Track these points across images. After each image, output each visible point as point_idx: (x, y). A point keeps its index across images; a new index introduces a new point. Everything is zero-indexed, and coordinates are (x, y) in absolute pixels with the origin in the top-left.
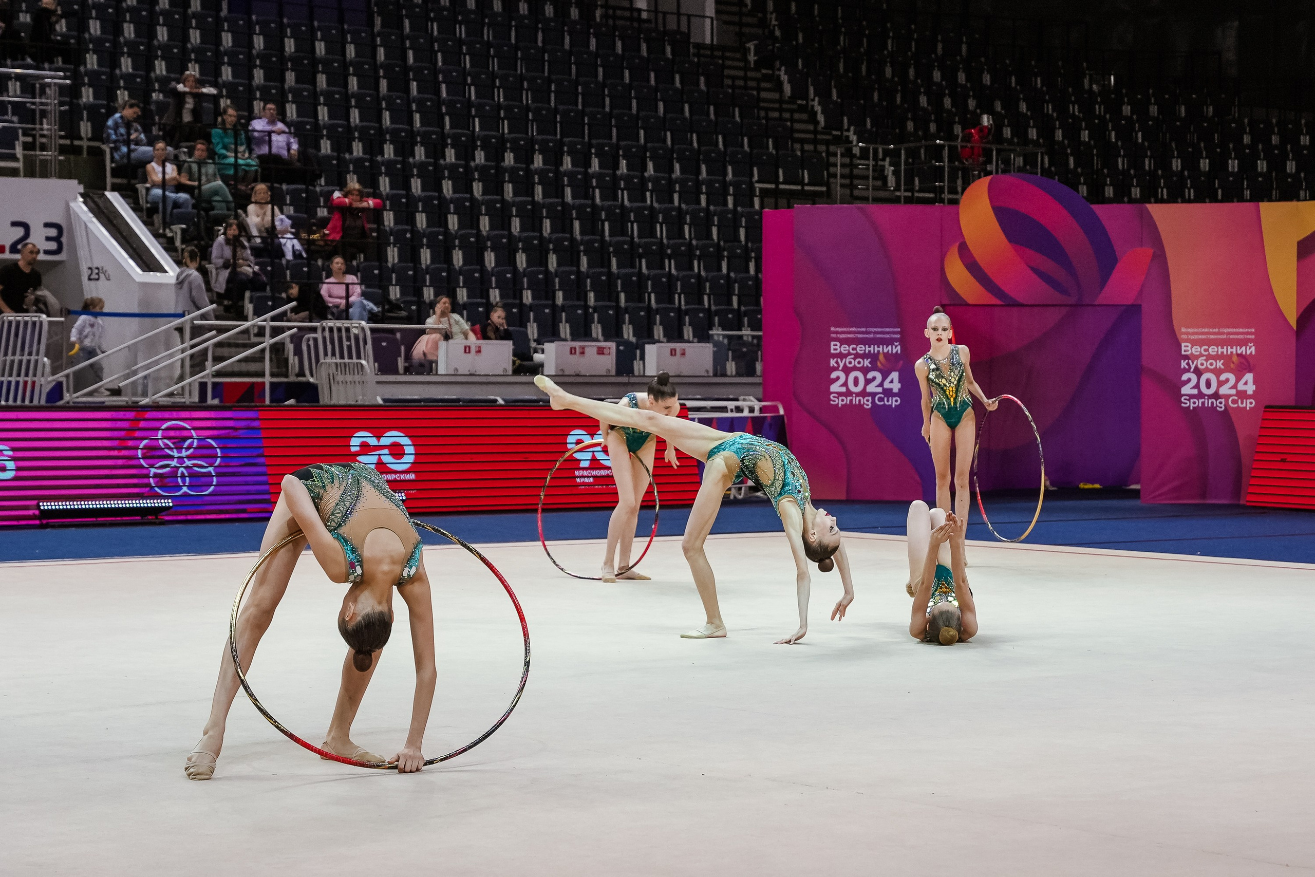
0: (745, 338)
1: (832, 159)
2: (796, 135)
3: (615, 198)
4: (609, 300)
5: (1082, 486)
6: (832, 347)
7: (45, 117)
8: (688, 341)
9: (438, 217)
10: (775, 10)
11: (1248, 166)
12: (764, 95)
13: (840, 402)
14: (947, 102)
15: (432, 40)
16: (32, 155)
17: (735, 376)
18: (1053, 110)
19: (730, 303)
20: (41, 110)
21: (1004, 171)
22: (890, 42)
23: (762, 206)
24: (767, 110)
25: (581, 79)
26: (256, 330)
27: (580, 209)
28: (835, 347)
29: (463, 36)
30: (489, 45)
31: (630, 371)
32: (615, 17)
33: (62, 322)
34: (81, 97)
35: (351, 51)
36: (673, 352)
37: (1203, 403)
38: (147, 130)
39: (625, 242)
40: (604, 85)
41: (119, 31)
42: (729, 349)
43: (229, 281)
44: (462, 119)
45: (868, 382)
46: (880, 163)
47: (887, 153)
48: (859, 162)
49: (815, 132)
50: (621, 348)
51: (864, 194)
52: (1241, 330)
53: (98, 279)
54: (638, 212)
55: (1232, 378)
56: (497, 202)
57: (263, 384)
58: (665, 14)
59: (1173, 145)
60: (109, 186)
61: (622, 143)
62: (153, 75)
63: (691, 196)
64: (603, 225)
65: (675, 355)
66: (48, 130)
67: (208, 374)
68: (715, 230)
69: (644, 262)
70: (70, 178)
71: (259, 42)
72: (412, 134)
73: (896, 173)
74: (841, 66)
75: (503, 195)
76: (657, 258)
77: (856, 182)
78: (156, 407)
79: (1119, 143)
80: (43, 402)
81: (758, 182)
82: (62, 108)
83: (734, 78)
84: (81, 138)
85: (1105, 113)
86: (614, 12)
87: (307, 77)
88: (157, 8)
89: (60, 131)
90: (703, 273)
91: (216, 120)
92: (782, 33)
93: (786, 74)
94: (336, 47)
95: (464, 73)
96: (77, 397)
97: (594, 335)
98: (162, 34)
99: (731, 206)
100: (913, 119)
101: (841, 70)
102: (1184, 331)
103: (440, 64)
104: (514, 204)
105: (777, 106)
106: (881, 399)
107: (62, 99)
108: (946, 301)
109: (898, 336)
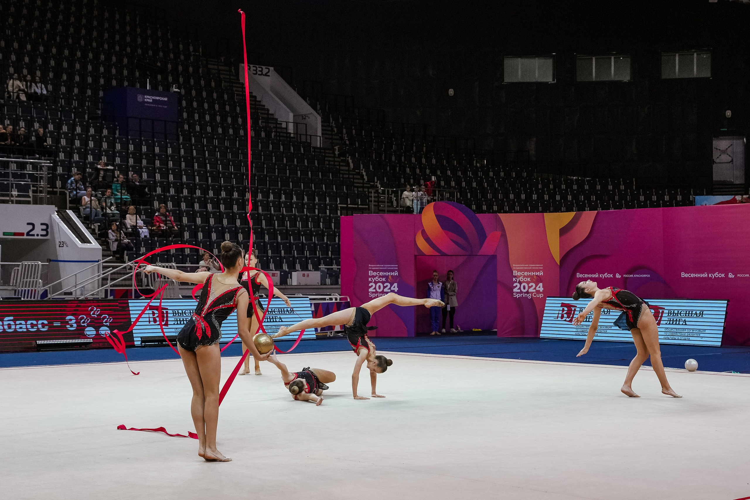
0: (334, 269)
1: (370, 195)
2: (355, 185)
3: (280, 211)
4: (277, 254)
5: (473, 330)
6: (370, 273)
7: (42, 179)
8: (310, 271)
9: (206, 220)
10: (347, 133)
11: (540, 197)
12: (342, 168)
14: (418, 171)
15: (203, 146)
16: (36, 195)
17: (330, 285)
18: (461, 174)
19: (328, 254)
20: (40, 176)
21: (442, 200)
22: (394, 146)
23: (341, 215)
24: (343, 174)
25: (266, 162)
26: (129, 268)
27: (265, 216)
28: (371, 273)
29: (217, 144)
30: (227, 148)
31: (286, 283)
32: (280, 136)
33: (48, 265)
34: (57, 171)
35: (170, 151)
36: (304, 275)
37: (522, 295)
38: (84, 184)
39: (283, 229)
40: (275, 164)
41: (73, 143)
42: (327, 274)
43: (118, 247)
44: (216, 179)
45: (385, 287)
46: (390, 196)
47: (393, 192)
48: (381, 195)
49: (363, 183)
50: (282, 273)
51: (384, 209)
52: (537, 265)
53: (63, 247)
54: (289, 217)
55: (534, 285)
56: (230, 213)
57: (132, 290)
58: (300, 135)
59: (510, 188)
60: (68, 208)
61: (283, 188)
62: (87, 161)
63: (311, 210)
64: (275, 222)
65: (305, 276)
66: (43, 185)
67: (108, 286)
68: (321, 224)
69: (292, 237)
70: (52, 204)
71: (131, 147)
72: (195, 185)
73: (397, 200)
74: (374, 156)
75: (232, 209)
76: (297, 236)
77: (380, 204)
78: (86, 300)
79: (488, 188)
80: (39, 299)
81: (339, 204)
82: (49, 176)
83: (329, 161)
84: (57, 188)
85: (482, 175)
86: (280, 134)
87: (151, 162)
88: (89, 134)
89: (48, 185)
90: (316, 242)
91: (113, 180)
92: (349, 142)
93: (351, 159)
94: (164, 149)
95: (217, 160)
96: (54, 296)
97: (271, 268)
98: (91, 144)
99: (328, 214)
100: (403, 178)
101: (374, 158)
102: (514, 266)
103: (207, 156)
104: (237, 214)
105: (347, 172)
107: (49, 172)
108: (416, 254)
109: (397, 268)
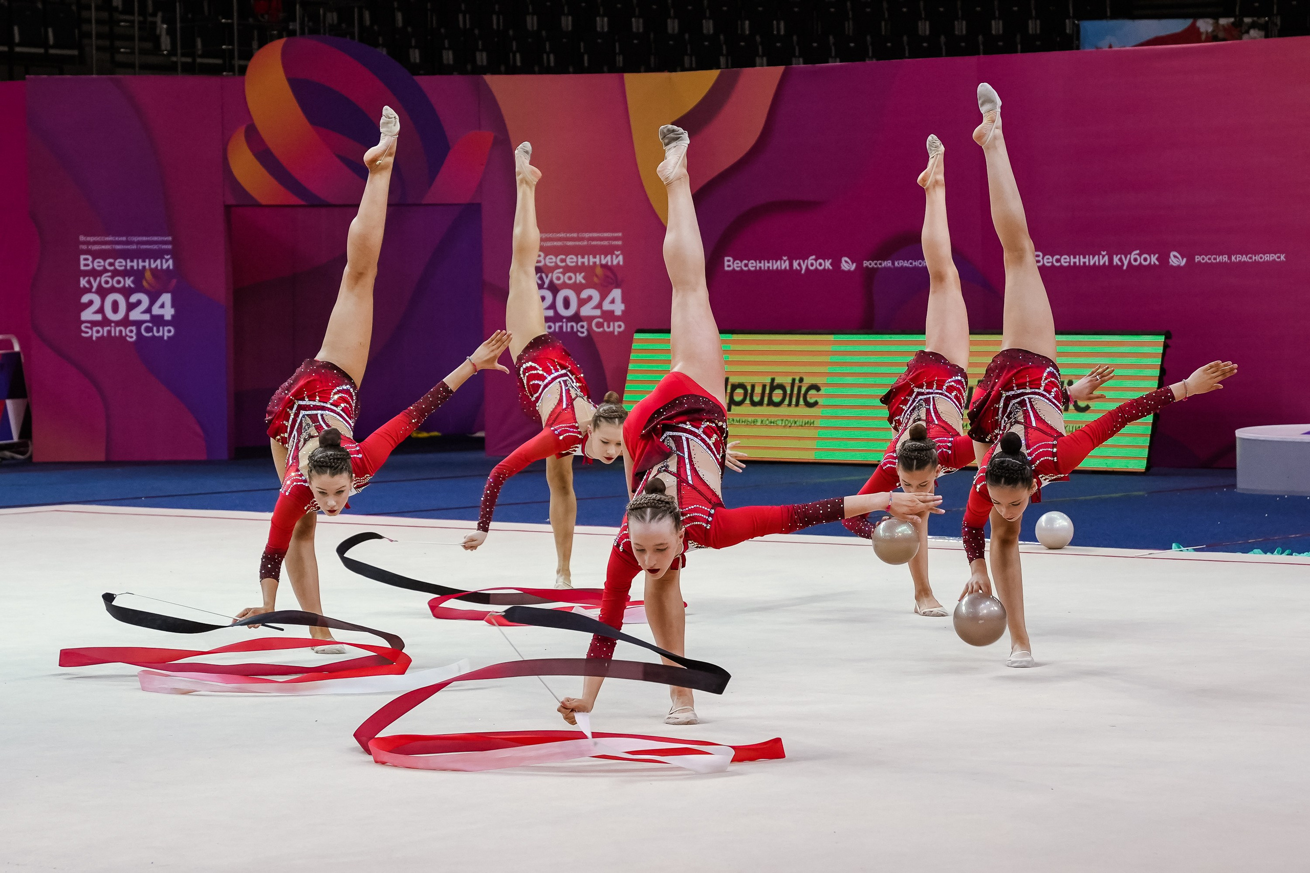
6: (82, 262)
13: (95, 334)
37: (561, 327)
45: (131, 307)
46: (149, 19)
48: (120, 17)
51: (129, 59)
55: (595, 294)
77: (117, 43)
106: (148, 330)
108: (231, 201)
109: (170, 247)
